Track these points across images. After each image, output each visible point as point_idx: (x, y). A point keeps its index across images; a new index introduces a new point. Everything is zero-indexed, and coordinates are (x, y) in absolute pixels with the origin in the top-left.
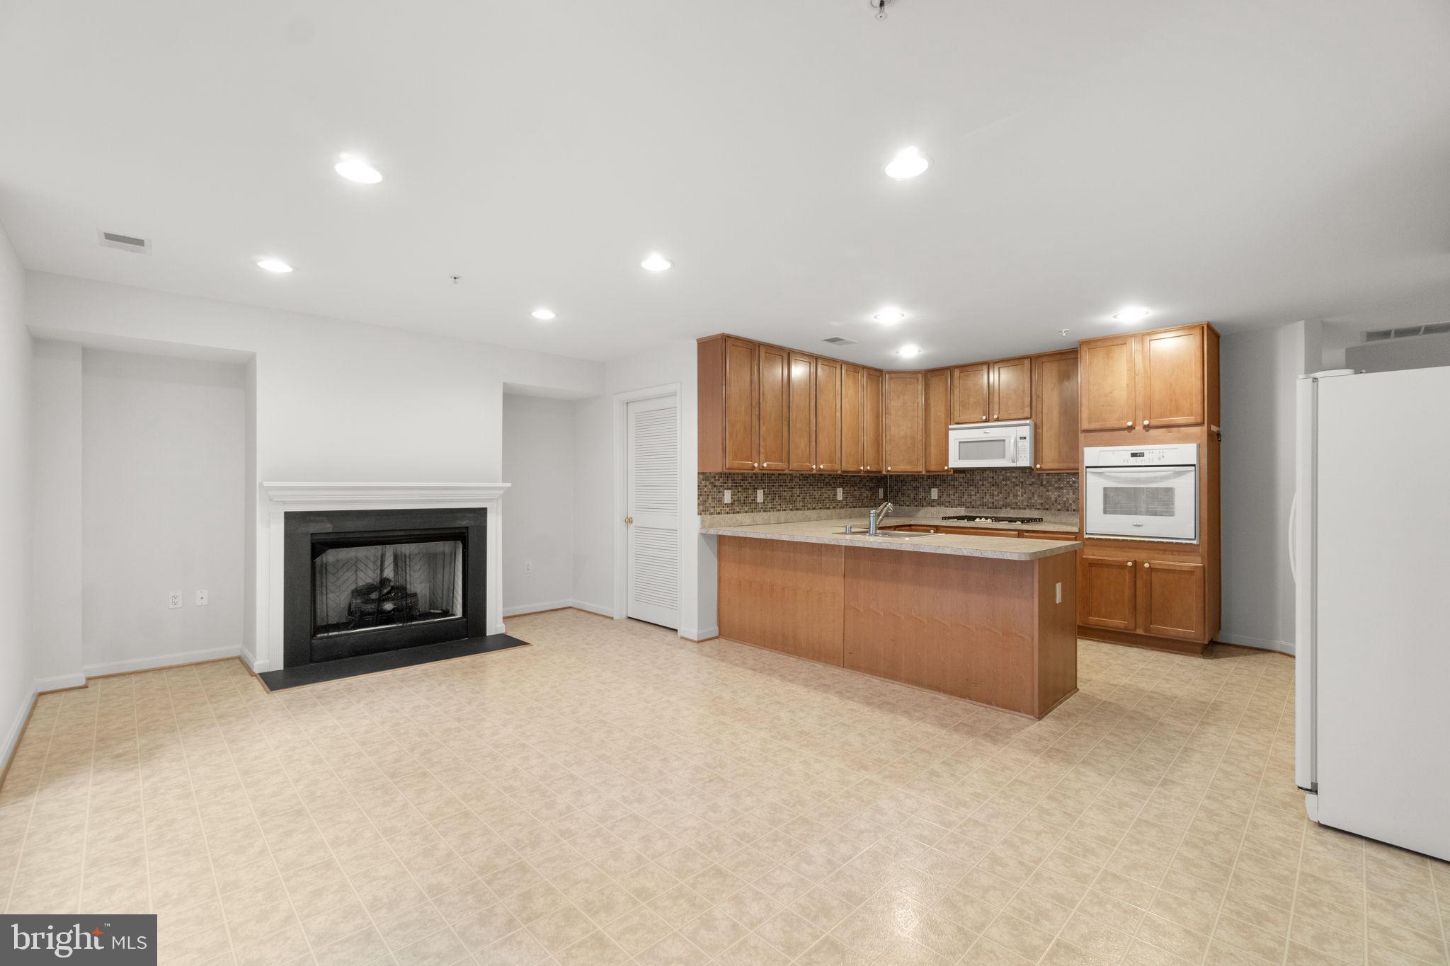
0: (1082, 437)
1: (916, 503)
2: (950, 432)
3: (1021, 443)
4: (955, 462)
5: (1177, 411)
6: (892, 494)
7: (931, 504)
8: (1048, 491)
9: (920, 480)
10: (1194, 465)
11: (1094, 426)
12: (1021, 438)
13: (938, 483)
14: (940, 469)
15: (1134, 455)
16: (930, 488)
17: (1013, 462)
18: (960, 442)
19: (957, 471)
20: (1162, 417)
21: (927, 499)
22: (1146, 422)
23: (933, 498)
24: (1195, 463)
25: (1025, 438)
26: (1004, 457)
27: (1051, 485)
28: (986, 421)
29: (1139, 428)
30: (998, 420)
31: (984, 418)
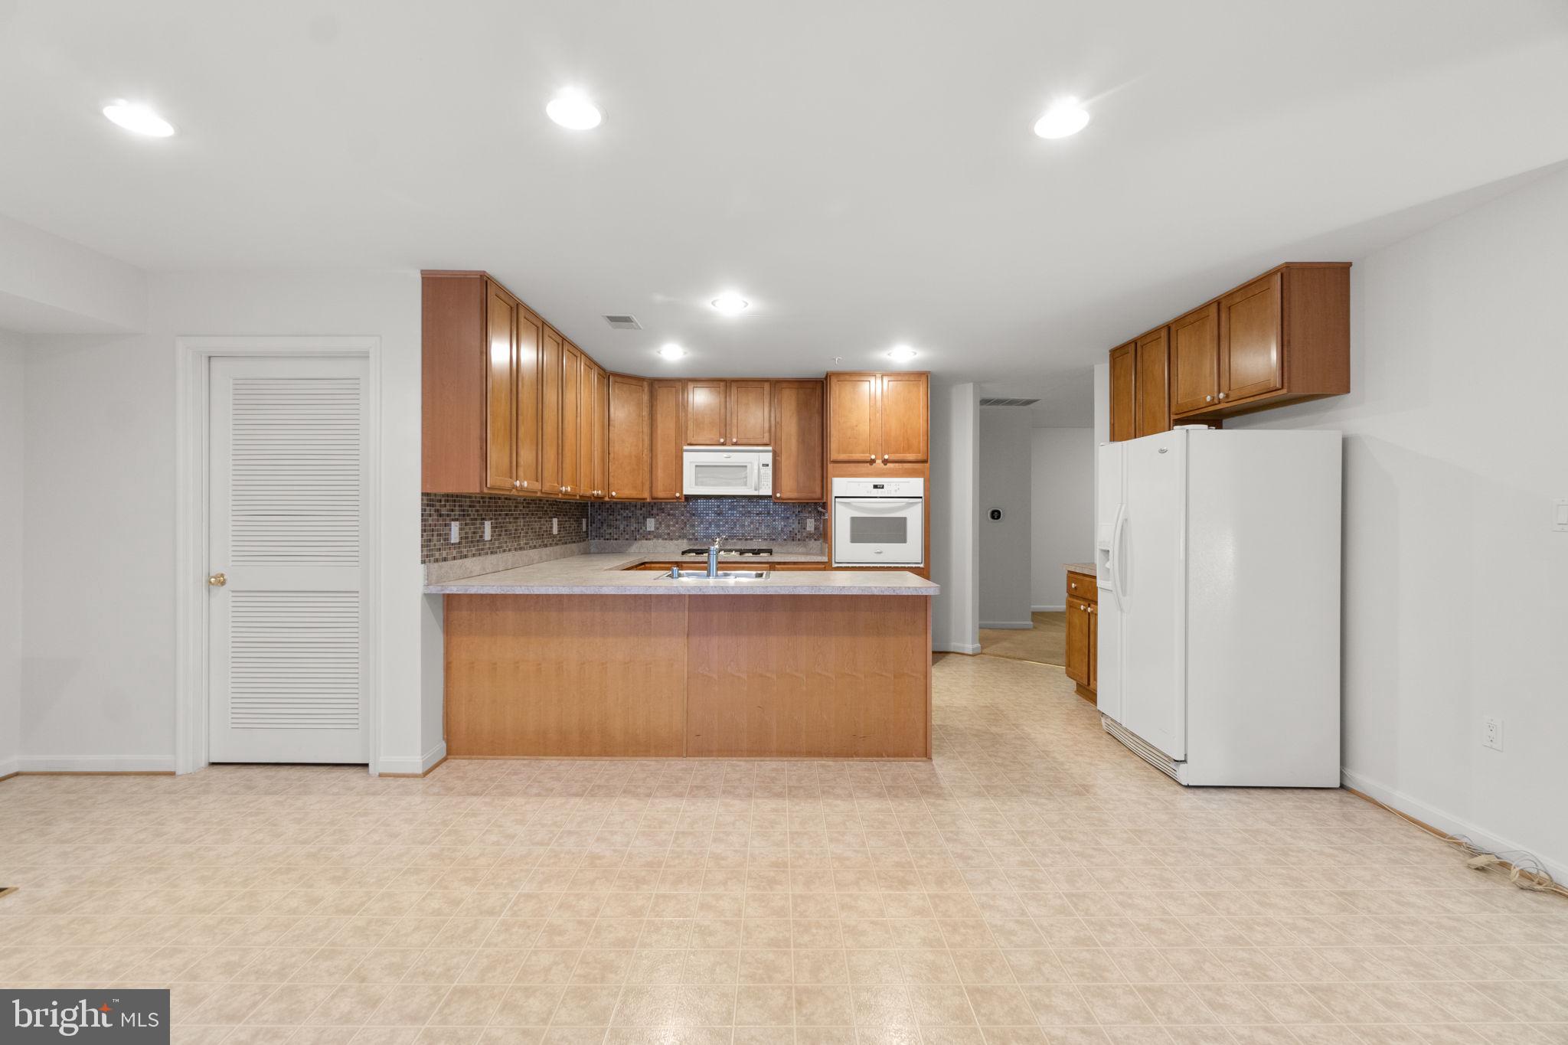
0: (830, 466)
1: (627, 536)
2: (685, 453)
3: (763, 470)
4: (690, 488)
5: (908, 448)
6: (594, 525)
7: (647, 536)
8: (774, 520)
9: (633, 509)
10: (921, 497)
11: (843, 457)
12: (763, 465)
13: (655, 511)
14: (669, 496)
15: (876, 487)
16: (645, 518)
17: (756, 490)
18: (696, 466)
19: (688, 498)
20: (897, 453)
21: (641, 531)
22: (886, 457)
23: (648, 529)
24: (922, 495)
25: (768, 465)
26: (745, 484)
27: (778, 515)
28: (723, 444)
29: (879, 461)
30: (736, 444)
31: (722, 440)
